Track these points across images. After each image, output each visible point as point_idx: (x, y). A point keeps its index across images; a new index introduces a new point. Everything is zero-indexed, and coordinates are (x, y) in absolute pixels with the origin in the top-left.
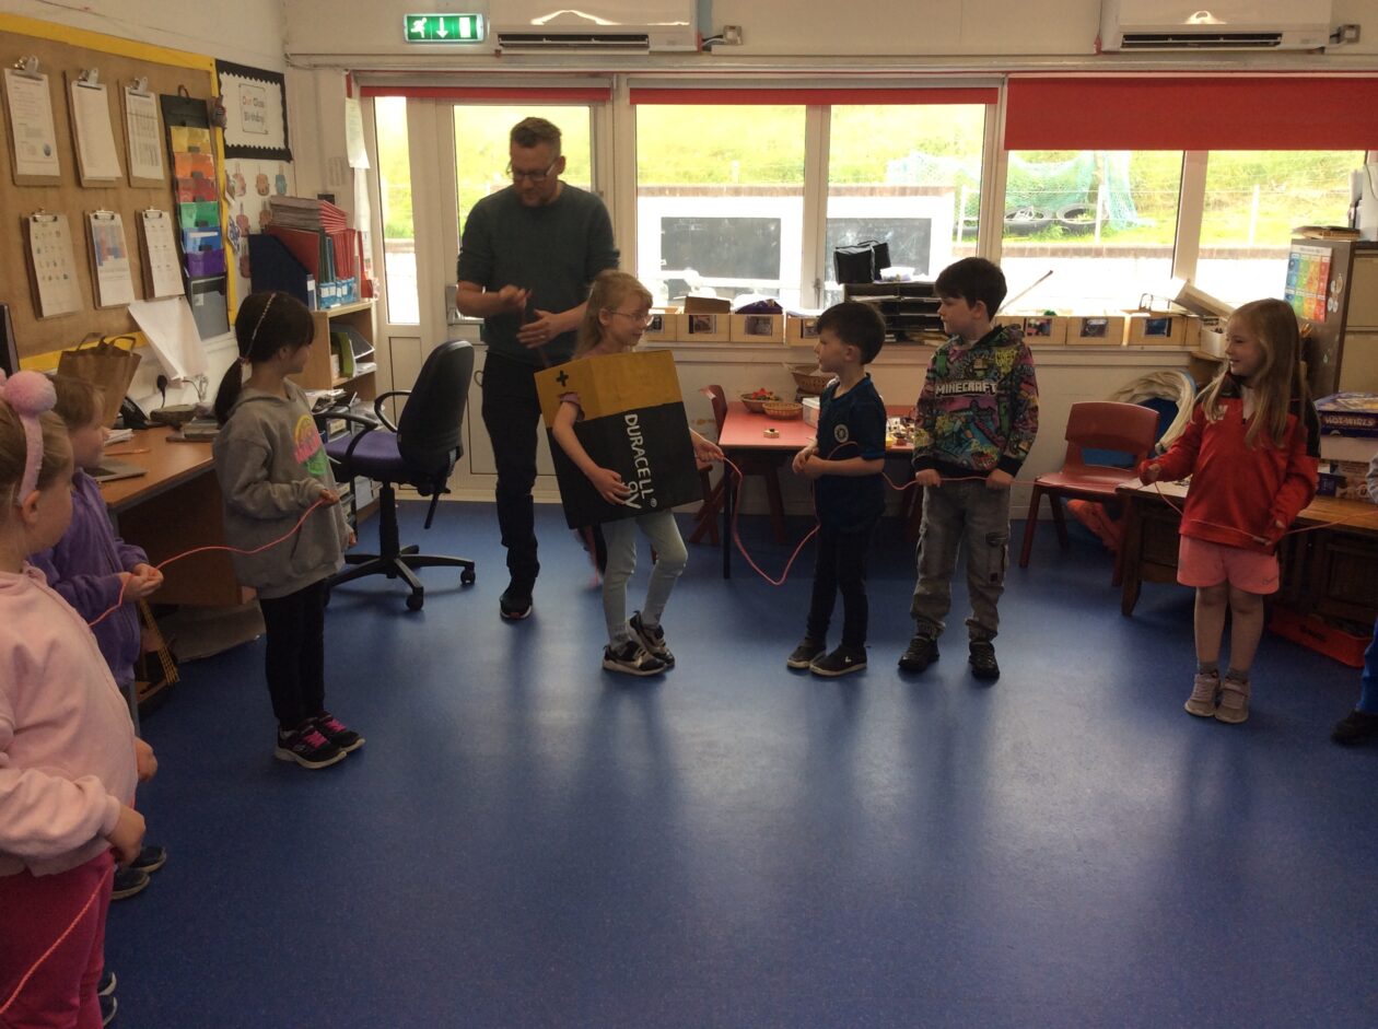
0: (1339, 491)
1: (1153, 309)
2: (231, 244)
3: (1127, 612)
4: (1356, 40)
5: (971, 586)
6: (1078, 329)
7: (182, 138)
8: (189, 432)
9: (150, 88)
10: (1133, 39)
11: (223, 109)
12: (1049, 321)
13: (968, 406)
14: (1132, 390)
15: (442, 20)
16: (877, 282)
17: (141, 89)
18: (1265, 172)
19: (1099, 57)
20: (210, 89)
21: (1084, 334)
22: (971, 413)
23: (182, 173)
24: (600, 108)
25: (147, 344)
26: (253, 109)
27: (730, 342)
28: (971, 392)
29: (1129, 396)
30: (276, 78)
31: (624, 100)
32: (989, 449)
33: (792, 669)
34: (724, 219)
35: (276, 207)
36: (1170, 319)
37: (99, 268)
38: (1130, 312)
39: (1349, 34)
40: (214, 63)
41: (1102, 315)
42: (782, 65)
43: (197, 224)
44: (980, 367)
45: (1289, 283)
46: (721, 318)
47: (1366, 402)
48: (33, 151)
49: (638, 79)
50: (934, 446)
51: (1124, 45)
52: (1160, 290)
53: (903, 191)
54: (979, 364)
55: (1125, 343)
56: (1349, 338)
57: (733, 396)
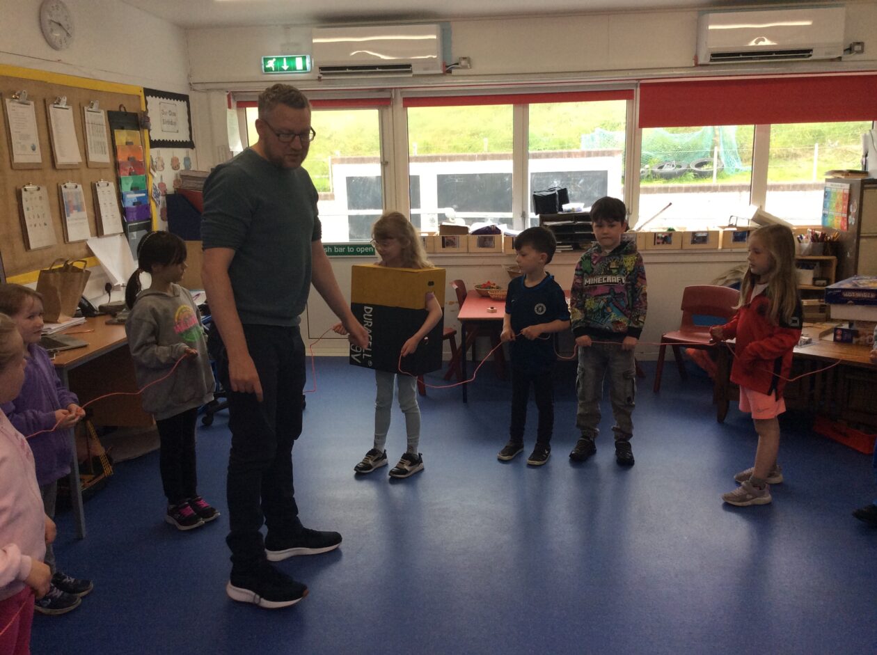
0: (855, 340)
1: (738, 225)
2: (154, 201)
3: (721, 421)
4: (862, 51)
5: (614, 405)
6: (689, 240)
7: (122, 137)
8: (120, 318)
9: (100, 107)
10: (717, 56)
11: (148, 118)
12: (670, 235)
13: (608, 292)
14: (725, 277)
15: (285, 59)
16: (560, 213)
17: (94, 108)
18: (823, 135)
19: (696, 68)
20: (140, 106)
21: (693, 242)
22: (610, 296)
23: (122, 158)
24: (385, 111)
25: (98, 264)
26: (167, 117)
27: (468, 253)
28: (609, 283)
29: (724, 280)
30: (183, 98)
31: (400, 105)
32: (623, 319)
33: (500, 460)
34: (476, 175)
35: (184, 177)
36: (749, 232)
37: (67, 218)
38: (724, 228)
39: (857, 48)
40: (143, 91)
41: (706, 230)
42: (496, 81)
43: (132, 189)
44: (614, 267)
45: (825, 206)
46: (462, 238)
47: (871, 282)
48: (24, 147)
49: (407, 92)
50: (586, 318)
51: (711, 60)
52: (743, 214)
53: (589, 154)
54: (613, 265)
55: (720, 247)
56: (863, 241)
57: (470, 287)
